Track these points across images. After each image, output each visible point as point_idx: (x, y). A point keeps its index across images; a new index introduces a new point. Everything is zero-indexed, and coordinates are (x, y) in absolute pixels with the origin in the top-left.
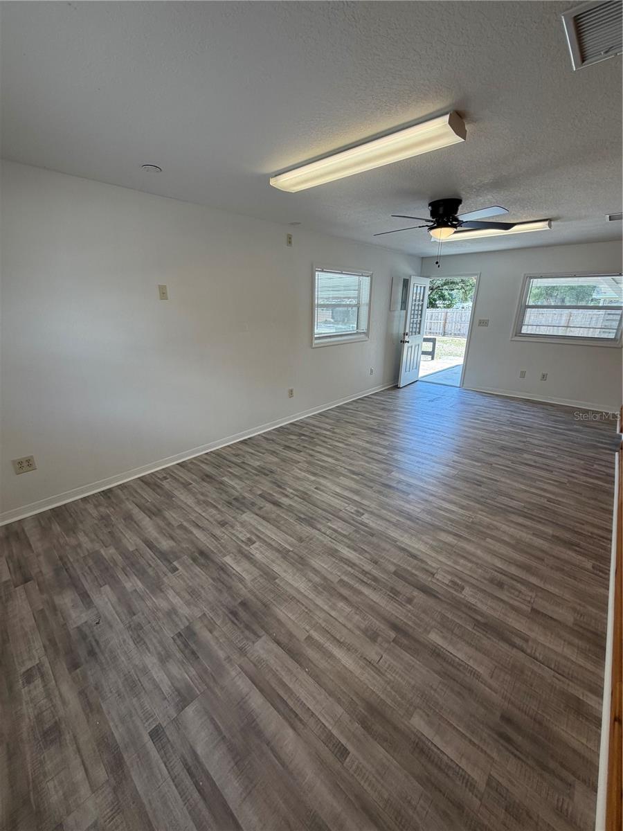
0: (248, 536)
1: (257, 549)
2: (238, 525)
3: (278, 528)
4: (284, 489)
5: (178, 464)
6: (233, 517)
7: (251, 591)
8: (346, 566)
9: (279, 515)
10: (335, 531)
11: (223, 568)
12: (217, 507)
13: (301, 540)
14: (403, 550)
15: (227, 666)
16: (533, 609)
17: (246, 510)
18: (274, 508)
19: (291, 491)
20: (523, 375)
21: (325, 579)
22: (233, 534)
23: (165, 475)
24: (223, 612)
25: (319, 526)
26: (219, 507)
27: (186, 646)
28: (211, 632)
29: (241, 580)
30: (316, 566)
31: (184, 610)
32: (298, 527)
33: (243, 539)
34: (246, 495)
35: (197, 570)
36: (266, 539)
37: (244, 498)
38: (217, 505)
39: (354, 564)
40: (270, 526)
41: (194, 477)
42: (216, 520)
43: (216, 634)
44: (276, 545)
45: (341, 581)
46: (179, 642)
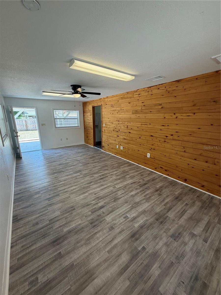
0: (122, 218)
1: (130, 215)
2: (114, 222)
3: (118, 208)
4: (91, 204)
5: (10, 274)
6: (107, 224)
7: (152, 218)
8: (138, 194)
9: (111, 207)
10: (123, 194)
11: (142, 227)
12: (96, 233)
13: (127, 202)
14: (132, 183)
15: (179, 224)
16: (148, 174)
17: (104, 218)
18: (105, 208)
19: (94, 202)
20: (61, 140)
21: (144, 199)
22: (120, 224)
23: (27, 283)
24: (162, 226)
25: (120, 197)
26: (96, 231)
27: (178, 237)
28: (170, 229)
29: (147, 220)
30: (139, 200)
31: (165, 240)
32: (119, 202)
33: (124, 220)
34: (89, 218)
35: (143, 237)
36: (125, 212)
37: (92, 219)
38: (95, 232)
39: (138, 193)
40: (117, 210)
41: (50, 251)
42: (108, 232)
43: (170, 228)
44: (129, 209)
45: (144, 196)
46: (178, 239)
